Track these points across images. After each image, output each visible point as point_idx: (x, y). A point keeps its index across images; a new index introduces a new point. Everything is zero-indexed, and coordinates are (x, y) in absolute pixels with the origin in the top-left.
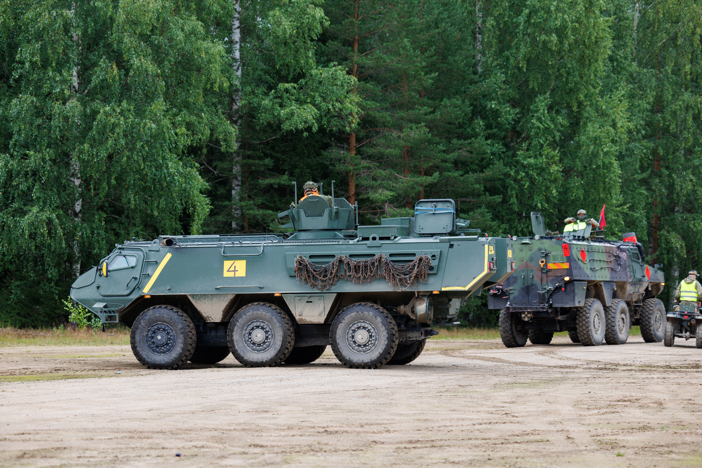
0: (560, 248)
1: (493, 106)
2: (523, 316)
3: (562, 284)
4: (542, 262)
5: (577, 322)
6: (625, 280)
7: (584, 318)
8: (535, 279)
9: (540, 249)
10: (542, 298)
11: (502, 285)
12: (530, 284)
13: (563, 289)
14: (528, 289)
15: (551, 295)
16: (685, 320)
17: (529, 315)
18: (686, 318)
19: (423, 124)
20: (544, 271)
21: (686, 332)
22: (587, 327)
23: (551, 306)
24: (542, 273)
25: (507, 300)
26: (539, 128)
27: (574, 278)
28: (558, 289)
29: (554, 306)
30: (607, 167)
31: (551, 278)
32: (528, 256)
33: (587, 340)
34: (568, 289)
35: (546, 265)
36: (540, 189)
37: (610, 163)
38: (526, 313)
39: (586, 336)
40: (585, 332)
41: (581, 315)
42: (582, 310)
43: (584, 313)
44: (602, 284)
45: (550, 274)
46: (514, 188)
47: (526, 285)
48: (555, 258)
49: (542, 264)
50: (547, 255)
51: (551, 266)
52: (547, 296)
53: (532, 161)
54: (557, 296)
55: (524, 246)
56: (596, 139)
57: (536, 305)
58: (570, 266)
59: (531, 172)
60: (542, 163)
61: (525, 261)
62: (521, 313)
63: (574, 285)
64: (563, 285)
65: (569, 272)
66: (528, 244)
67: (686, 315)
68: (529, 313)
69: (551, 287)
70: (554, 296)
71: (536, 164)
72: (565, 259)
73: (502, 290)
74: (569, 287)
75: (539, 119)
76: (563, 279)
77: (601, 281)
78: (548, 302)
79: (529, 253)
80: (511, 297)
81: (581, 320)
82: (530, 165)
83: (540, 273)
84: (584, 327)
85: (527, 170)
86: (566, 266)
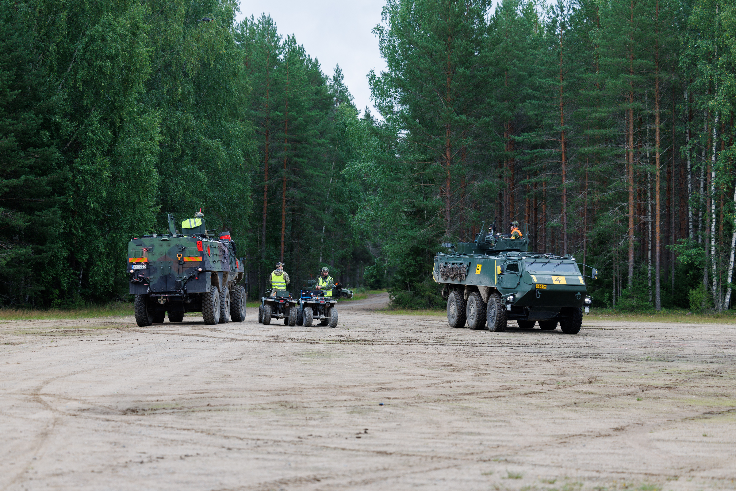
0: (194, 244)
1: (57, 120)
2: (159, 300)
3: (196, 273)
4: (179, 256)
5: (203, 305)
6: (227, 270)
7: (209, 302)
8: (173, 269)
9: (177, 245)
10: (178, 286)
11: (143, 275)
12: (168, 273)
13: (197, 278)
14: (166, 278)
15: (186, 283)
16: (280, 304)
17: (165, 300)
18: (282, 302)
19: (13, 134)
20: (181, 263)
21: (280, 313)
22: (211, 309)
23: (185, 291)
24: (179, 264)
25: (147, 287)
26: (93, 139)
27: (207, 269)
28: (192, 278)
29: (188, 292)
30: (148, 174)
31: (186, 269)
32: (167, 251)
33: (210, 320)
34: (200, 278)
35: (182, 258)
36: (93, 191)
37: (150, 171)
38: (162, 298)
39: (209, 317)
40: (209, 313)
41: (206, 299)
42: (206, 296)
43: (209, 298)
44: (218, 274)
45: (185, 265)
46: (71, 190)
47: (164, 275)
48: (190, 253)
49: (179, 258)
50: (184, 250)
51: (187, 259)
52: (183, 283)
53: (87, 167)
54: (190, 284)
55: (163, 242)
56: (139, 150)
57: (172, 291)
58: (203, 259)
59: (86, 177)
60: (95, 170)
61: (164, 254)
62: (157, 298)
63: (205, 275)
64: (197, 275)
65: (202, 264)
66: (167, 240)
67: (282, 299)
68: (164, 297)
69: (185, 276)
70: (188, 284)
71: (91, 170)
72: (199, 253)
73: (143, 278)
74: (201, 276)
75: (93, 132)
76: (197, 270)
77: (217, 272)
78: (183, 289)
79: (168, 248)
80: (151, 284)
81: (206, 303)
82: (85, 171)
83: (177, 265)
84: (209, 309)
85: (82, 174)
86: (199, 259)
